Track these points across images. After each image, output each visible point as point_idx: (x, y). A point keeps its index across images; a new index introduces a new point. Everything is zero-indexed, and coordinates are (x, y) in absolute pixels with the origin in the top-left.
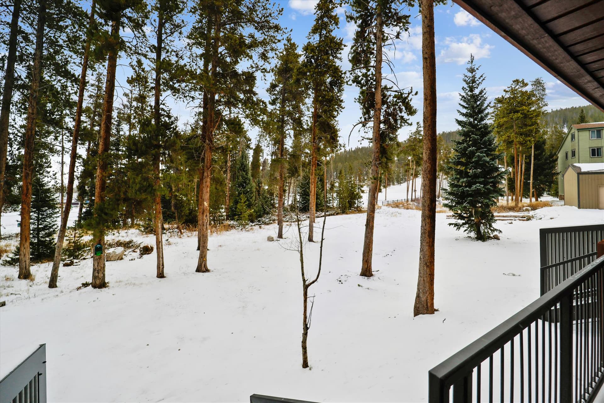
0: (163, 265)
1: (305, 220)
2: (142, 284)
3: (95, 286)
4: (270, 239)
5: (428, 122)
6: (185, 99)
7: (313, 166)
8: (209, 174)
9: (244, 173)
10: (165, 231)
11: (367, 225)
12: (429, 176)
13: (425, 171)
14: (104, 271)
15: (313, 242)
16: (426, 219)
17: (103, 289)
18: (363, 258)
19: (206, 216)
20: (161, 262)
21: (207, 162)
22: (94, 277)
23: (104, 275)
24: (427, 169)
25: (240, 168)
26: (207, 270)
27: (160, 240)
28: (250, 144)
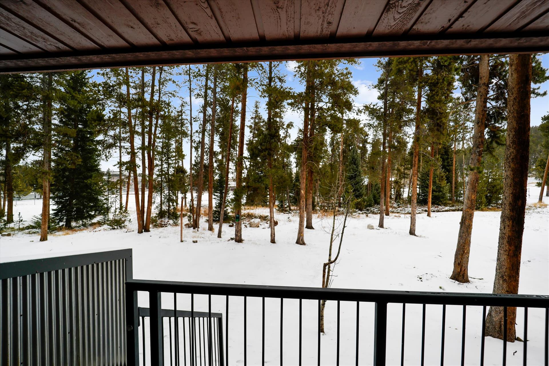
0: (274, 234)
1: (419, 213)
2: (260, 244)
3: (236, 241)
4: (371, 227)
5: (512, 94)
6: (298, 111)
7: (415, 157)
8: (305, 169)
9: (355, 166)
10: (291, 212)
11: (462, 223)
12: (512, 165)
13: (507, 158)
14: (241, 232)
15: (415, 235)
16: (506, 220)
17: (240, 243)
18: (455, 260)
19: (303, 201)
20: (273, 232)
21: (304, 159)
22: (236, 235)
23: (241, 235)
24: (510, 157)
25: (351, 161)
26: (304, 244)
27: (272, 216)
28: (367, 139)
